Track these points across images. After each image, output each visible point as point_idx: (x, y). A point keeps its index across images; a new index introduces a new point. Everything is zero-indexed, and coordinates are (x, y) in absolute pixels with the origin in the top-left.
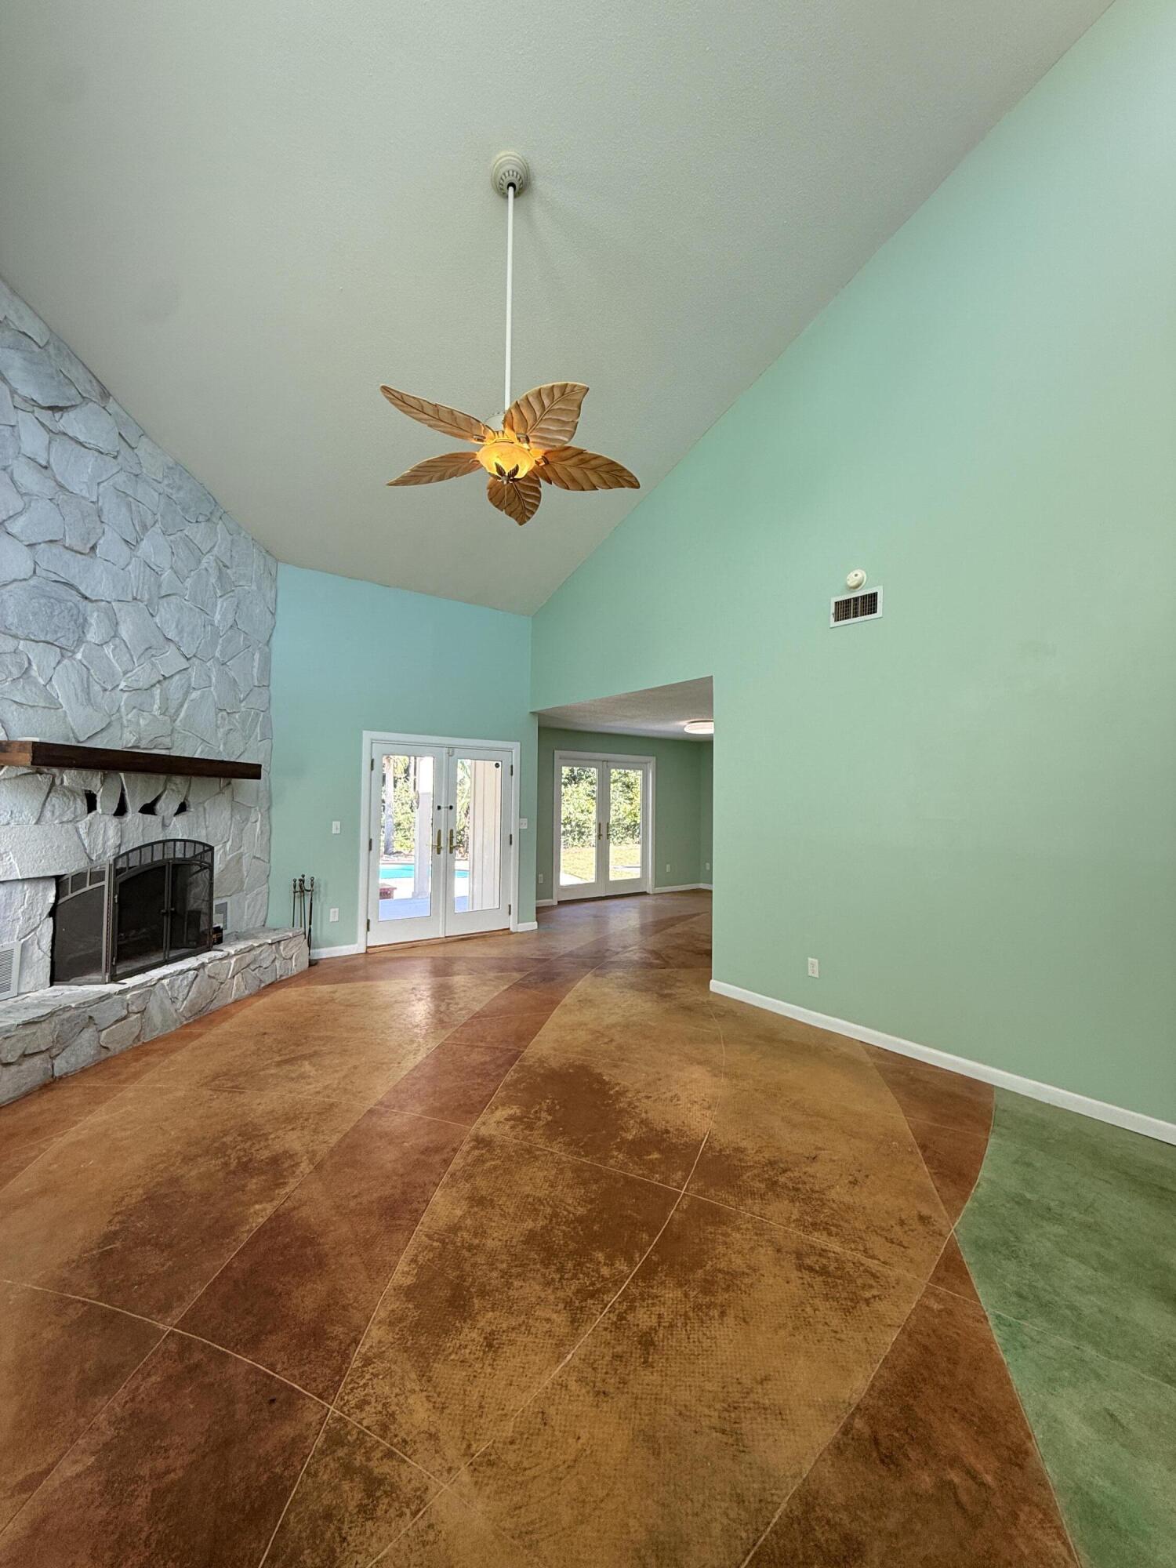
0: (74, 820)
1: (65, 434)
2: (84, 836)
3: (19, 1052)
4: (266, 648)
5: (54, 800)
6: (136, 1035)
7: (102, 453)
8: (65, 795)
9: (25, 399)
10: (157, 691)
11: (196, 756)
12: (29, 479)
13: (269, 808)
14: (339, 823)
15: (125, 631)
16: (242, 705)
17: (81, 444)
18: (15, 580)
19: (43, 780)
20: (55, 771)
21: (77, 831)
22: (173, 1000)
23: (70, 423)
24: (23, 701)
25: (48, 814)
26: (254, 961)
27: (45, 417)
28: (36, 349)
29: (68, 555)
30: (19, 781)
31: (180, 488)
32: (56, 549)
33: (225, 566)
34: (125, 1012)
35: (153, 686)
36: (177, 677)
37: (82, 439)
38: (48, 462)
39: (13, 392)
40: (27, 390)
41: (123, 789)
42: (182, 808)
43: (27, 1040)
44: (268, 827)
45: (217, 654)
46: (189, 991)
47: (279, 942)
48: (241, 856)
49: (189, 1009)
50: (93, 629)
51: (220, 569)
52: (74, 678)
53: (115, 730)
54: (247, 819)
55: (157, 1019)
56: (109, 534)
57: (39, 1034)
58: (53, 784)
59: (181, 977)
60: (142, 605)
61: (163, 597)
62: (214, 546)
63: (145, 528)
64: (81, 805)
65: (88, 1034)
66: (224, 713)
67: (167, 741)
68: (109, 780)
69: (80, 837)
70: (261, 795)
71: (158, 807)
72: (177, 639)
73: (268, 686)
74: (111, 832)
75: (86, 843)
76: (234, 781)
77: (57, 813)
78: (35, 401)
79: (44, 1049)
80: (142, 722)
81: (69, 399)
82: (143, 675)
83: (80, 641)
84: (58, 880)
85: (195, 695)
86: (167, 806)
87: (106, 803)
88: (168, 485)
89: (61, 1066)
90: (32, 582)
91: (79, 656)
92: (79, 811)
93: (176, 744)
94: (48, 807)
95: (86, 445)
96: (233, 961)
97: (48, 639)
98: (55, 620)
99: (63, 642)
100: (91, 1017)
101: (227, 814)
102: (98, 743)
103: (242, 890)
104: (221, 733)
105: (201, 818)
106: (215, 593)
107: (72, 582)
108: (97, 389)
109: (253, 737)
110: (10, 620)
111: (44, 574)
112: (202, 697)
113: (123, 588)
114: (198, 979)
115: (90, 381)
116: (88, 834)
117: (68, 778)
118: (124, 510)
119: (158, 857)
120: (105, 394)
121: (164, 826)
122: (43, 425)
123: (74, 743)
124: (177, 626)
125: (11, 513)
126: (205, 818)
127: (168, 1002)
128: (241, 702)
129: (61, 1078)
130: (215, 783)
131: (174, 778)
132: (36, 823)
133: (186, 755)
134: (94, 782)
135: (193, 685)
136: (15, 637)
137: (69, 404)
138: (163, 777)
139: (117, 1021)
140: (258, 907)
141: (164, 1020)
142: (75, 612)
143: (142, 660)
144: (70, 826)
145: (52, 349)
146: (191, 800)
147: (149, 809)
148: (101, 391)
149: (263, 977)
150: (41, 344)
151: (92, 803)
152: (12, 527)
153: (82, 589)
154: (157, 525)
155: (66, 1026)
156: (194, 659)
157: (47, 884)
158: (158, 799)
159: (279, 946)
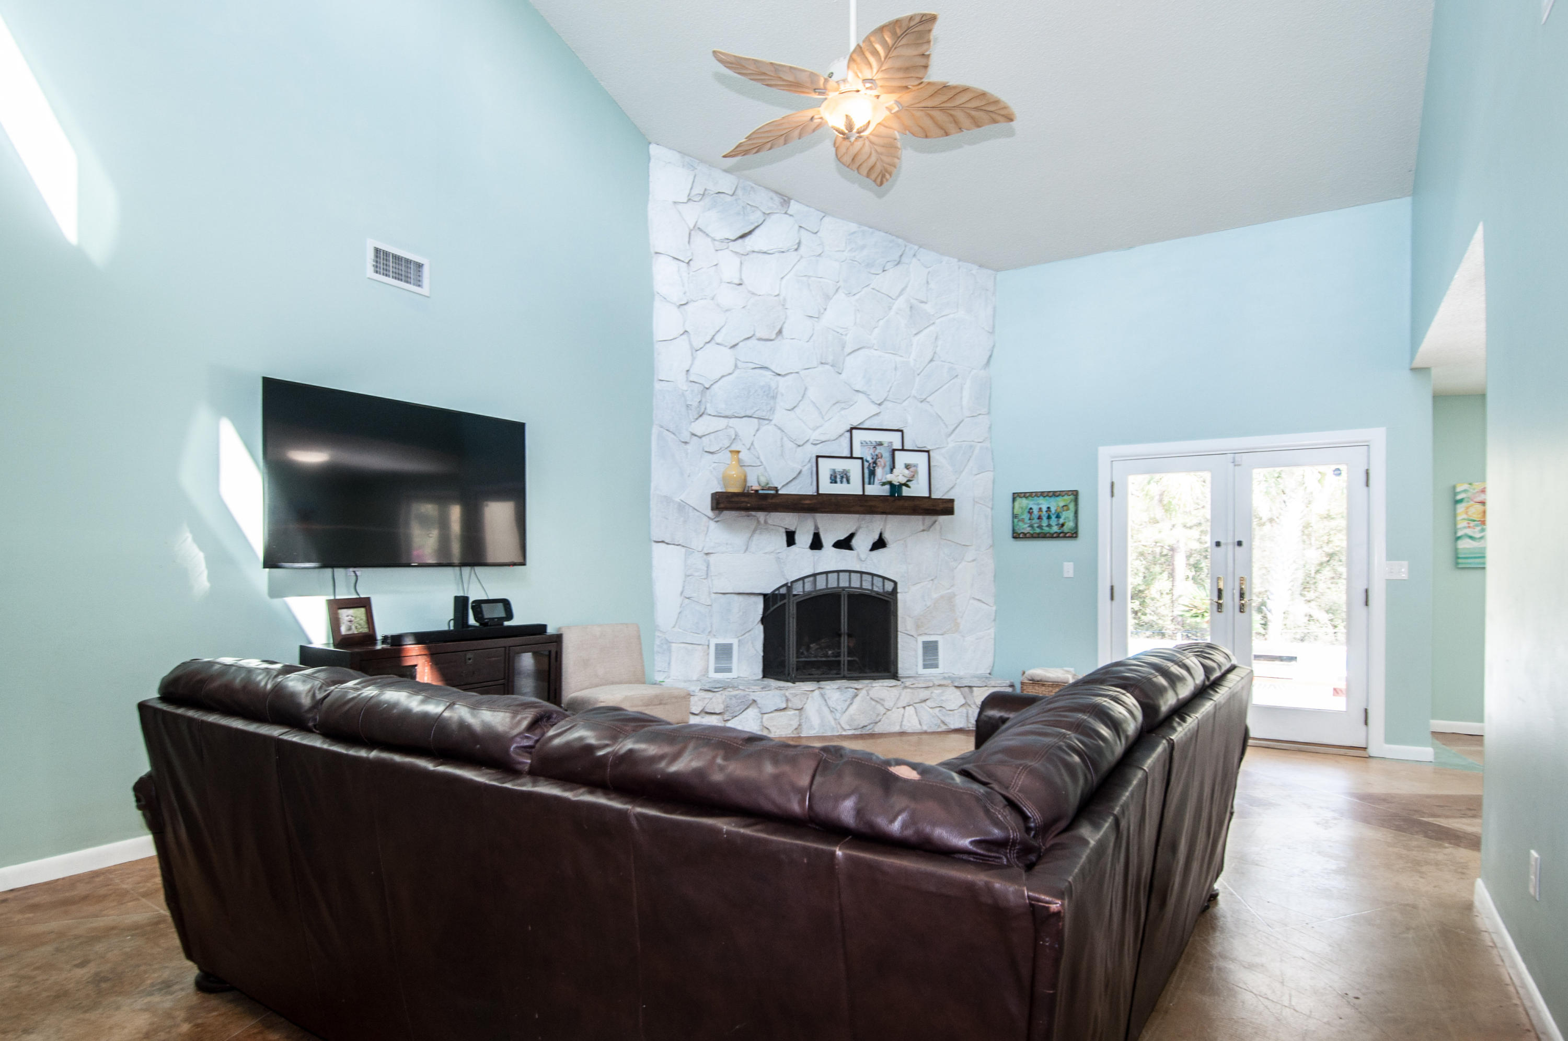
0: (775, 553)
1: (753, 252)
3: (700, 709)
4: (984, 374)
5: (759, 536)
6: (795, 727)
7: (783, 252)
8: (767, 532)
9: (722, 241)
10: (845, 439)
12: (726, 297)
13: (991, 547)
14: (1071, 565)
15: (811, 395)
16: (951, 437)
17: (765, 253)
18: (723, 377)
19: (750, 521)
20: (760, 514)
21: (777, 560)
22: (833, 711)
23: (754, 242)
25: (753, 547)
26: (933, 698)
27: (738, 246)
28: (729, 199)
29: (760, 345)
31: (863, 247)
32: (751, 343)
33: (922, 302)
34: (784, 706)
35: (842, 434)
37: (765, 250)
38: (741, 279)
39: (714, 240)
40: (720, 235)
41: (816, 528)
42: (880, 544)
43: (706, 701)
44: (990, 567)
45: (914, 393)
46: (849, 707)
47: (970, 687)
48: (953, 596)
49: (850, 722)
50: (783, 398)
51: (911, 307)
53: (806, 477)
54: (962, 559)
55: (815, 721)
56: (792, 317)
57: (714, 700)
58: (758, 523)
59: (840, 691)
60: (827, 367)
61: (851, 354)
62: (906, 287)
63: (828, 298)
64: (782, 541)
65: (752, 713)
68: (804, 520)
69: (779, 564)
71: (852, 543)
72: (864, 388)
74: (805, 562)
75: (785, 570)
77: (761, 546)
78: (728, 239)
79: (718, 712)
81: (752, 223)
82: (831, 427)
83: (773, 409)
84: (765, 596)
86: (863, 542)
87: (804, 538)
88: (850, 250)
90: (735, 374)
91: (773, 422)
92: (779, 546)
94: (754, 542)
95: (769, 252)
97: (748, 413)
98: (751, 398)
99: (759, 413)
101: (933, 551)
102: (793, 490)
103: (957, 631)
105: (902, 554)
106: (908, 333)
107: (765, 365)
108: (777, 199)
109: (969, 469)
110: (719, 405)
111: (744, 365)
113: (808, 357)
115: (772, 199)
116: (785, 562)
117: (770, 519)
118: (805, 290)
119: (833, 583)
120: (786, 201)
121: (860, 559)
122: (736, 253)
123: (771, 491)
124: (864, 376)
125: (718, 329)
126: (907, 554)
127: (826, 710)
128: (948, 435)
130: (919, 520)
131: (866, 517)
132: (744, 553)
134: (792, 521)
136: (725, 417)
137: (752, 227)
138: (855, 517)
139: (777, 711)
140: (980, 651)
141: (823, 725)
142: (767, 387)
143: (830, 414)
144: (772, 556)
145: (739, 192)
146: (887, 536)
147: (844, 544)
148: (782, 200)
149: (947, 720)
150: (731, 193)
151: (791, 539)
152: (719, 339)
153: (773, 368)
154: (840, 291)
155: (734, 701)
156: (886, 403)
157: (754, 599)
158: (852, 536)
159: (972, 692)
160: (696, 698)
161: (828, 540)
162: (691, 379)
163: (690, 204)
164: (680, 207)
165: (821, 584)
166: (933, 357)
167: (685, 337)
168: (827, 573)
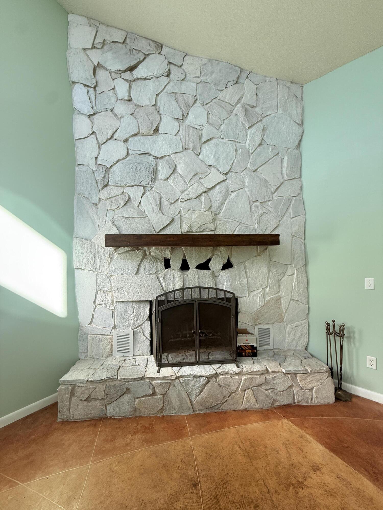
0: (157, 273)
1: (138, 79)
2: (162, 281)
3: (87, 396)
4: (296, 152)
5: (146, 263)
6: (160, 408)
7: (158, 78)
8: (151, 260)
9: (116, 72)
10: (203, 198)
11: (236, 233)
12: (121, 109)
13: (306, 265)
14: (372, 280)
15: (179, 170)
16: (275, 195)
17: (145, 79)
18: (119, 160)
19: (139, 253)
20: (146, 248)
21: (158, 278)
22: (188, 395)
23: (139, 72)
24: (127, 216)
25: (142, 270)
26: (266, 382)
27: (127, 75)
28: (120, 45)
29: (142, 138)
30: (127, 254)
31: (212, 73)
32: (136, 138)
33: (253, 107)
34: (151, 392)
35: (201, 195)
36: (218, 187)
37: (145, 76)
38: (130, 97)
39: (111, 72)
40: (114, 67)
41: (184, 256)
42: (228, 265)
43: (91, 390)
44: (305, 279)
45: (249, 166)
46: (201, 391)
47: (296, 374)
48: (279, 298)
49: (202, 403)
50: (161, 172)
51: (246, 110)
52: (151, 200)
53: (177, 224)
54: (284, 274)
55: (175, 402)
56: (165, 119)
57: (97, 389)
58: (145, 254)
59: (195, 379)
60: (190, 151)
61: (205, 142)
62: (241, 97)
63: (189, 107)
64: (161, 265)
65: (127, 397)
66: (258, 203)
67: (211, 226)
68: (176, 251)
69: (159, 281)
70: (296, 256)
71: (210, 266)
72: (215, 164)
73: (301, 177)
74: (177, 279)
75: (163, 285)
76: (271, 248)
77: (147, 269)
78: (119, 70)
79: (100, 397)
80: (193, 217)
81: (136, 60)
82: (194, 190)
83: (153, 180)
84: (150, 302)
85: (233, 195)
86: (216, 264)
87: (176, 264)
88: (203, 76)
89: (111, 410)
90: (127, 159)
91: (154, 189)
92: (159, 269)
93: (218, 227)
94: (142, 266)
95: (148, 78)
96: (243, 379)
97: (136, 183)
98: (138, 174)
99: (144, 183)
100: (128, 389)
101: (264, 269)
102: (168, 232)
103: (282, 321)
104: (255, 216)
105: (243, 272)
106: (245, 127)
107: (147, 152)
109: (287, 214)
110: (117, 179)
111: (134, 152)
112: (237, 196)
113: (176, 145)
114: (209, 385)
115: (149, 44)
116: (164, 280)
117: (153, 250)
118: (174, 102)
120: (160, 46)
121: (214, 276)
122: (126, 80)
123: (154, 233)
124: (215, 156)
125: (115, 130)
126: (246, 272)
127: (184, 394)
128: (273, 193)
129: (110, 417)
130: (253, 249)
131: (218, 248)
132: (137, 273)
133: (227, 233)
134: (167, 253)
135: (230, 189)
136: (121, 186)
137: (136, 62)
138: (210, 248)
139: (145, 396)
140: (298, 335)
141: (181, 406)
142: (148, 166)
143: (192, 182)
144: (154, 276)
145: (128, 41)
146: (233, 260)
147: (204, 266)
148: (157, 45)
149: (278, 398)
150: (122, 41)
151: (167, 264)
152: (115, 136)
153: (153, 153)
154: (198, 102)
155: (113, 390)
156: (230, 174)
157: (145, 304)
158: (209, 260)
159: (296, 377)
160: (83, 389)
161: (192, 264)
162: (98, 163)
163: (94, 50)
164: (88, 52)
165: (187, 296)
166: (261, 142)
167: (93, 136)
168: (192, 288)
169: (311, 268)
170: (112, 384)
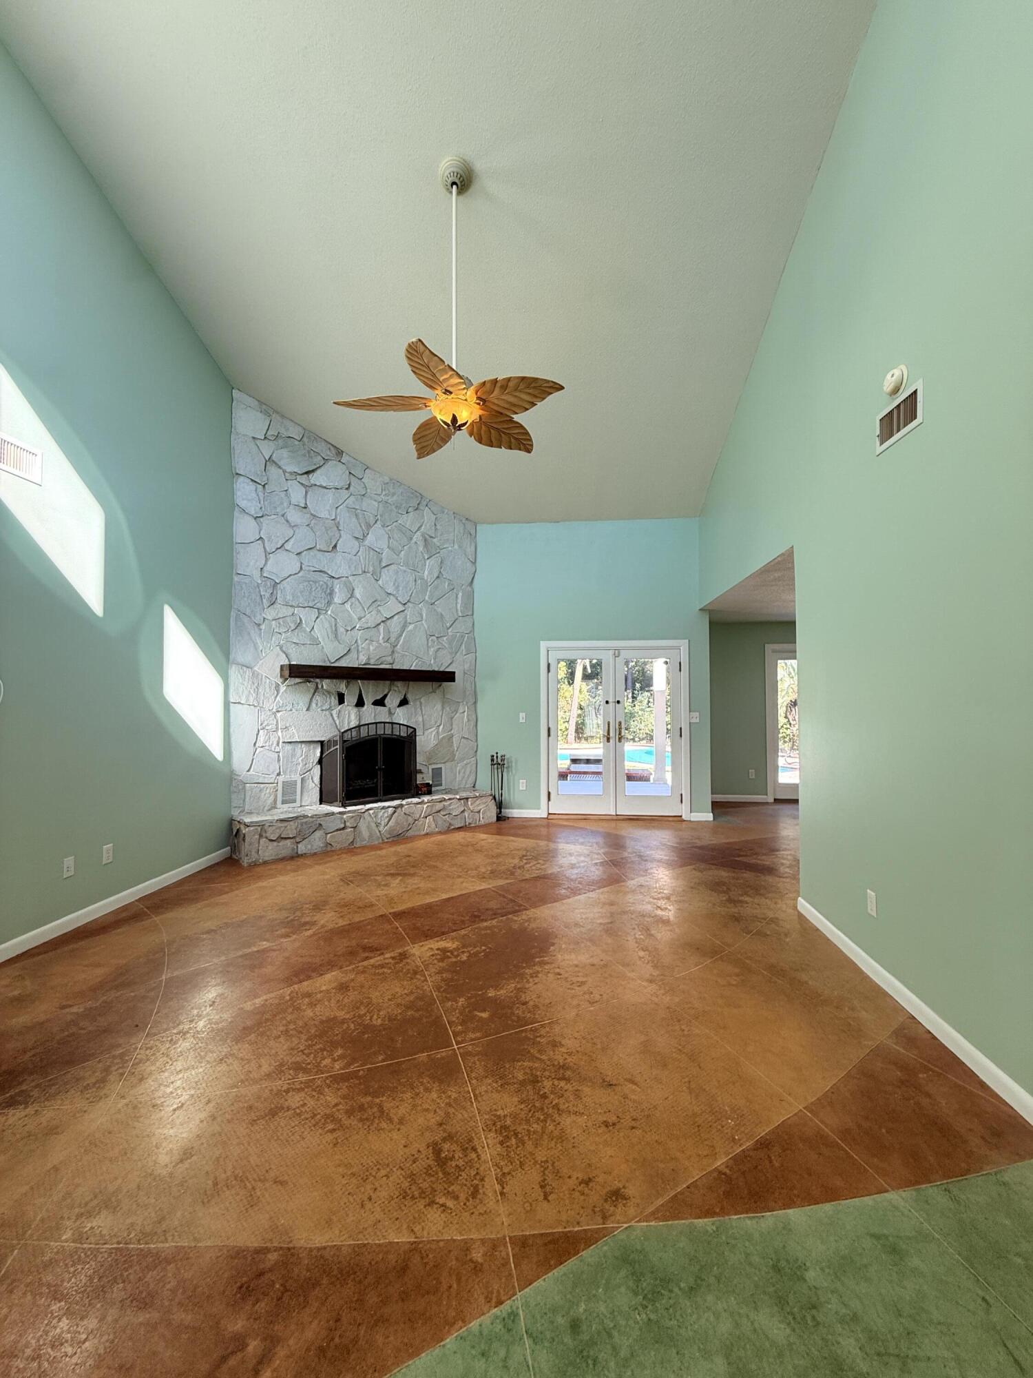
0: (330, 709)
1: (315, 485)
2: (336, 718)
3: (277, 835)
4: (469, 588)
5: (317, 697)
6: (351, 840)
7: (337, 489)
8: (324, 694)
9: (291, 473)
10: (381, 627)
11: (412, 668)
12: (295, 516)
13: (475, 703)
14: (524, 714)
15: (357, 593)
16: (450, 630)
17: (325, 487)
18: (290, 575)
19: (311, 686)
20: (318, 680)
21: (332, 715)
22: (378, 825)
23: (317, 478)
24: (298, 641)
25: (314, 705)
26: (444, 808)
27: (303, 479)
28: (297, 443)
29: (319, 555)
30: (297, 686)
31: (394, 494)
32: (312, 553)
33: (431, 537)
34: (342, 826)
35: (379, 624)
36: (396, 617)
37: (324, 485)
38: (306, 504)
39: (284, 472)
40: (289, 469)
41: (360, 691)
42: (404, 702)
43: (282, 829)
44: (474, 716)
45: (427, 598)
46: (389, 821)
47: (467, 799)
48: (452, 736)
49: (390, 832)
50: (338, 595)
51: (426, 540)
52: (327, 625)
53: (353, 655)
54: (456, 711)
55: (365, 834)
56: (344, 536)
57: (289, 827)
58: (317, 687)
59: (383, 811)
60: (369, 575)
61: (385, 567)
62: (421, 526)
63: (369, 526)
64: (335, 700)
65: (318, 834)
66: (434, 638)
67: (389, 659)
68: (351, 685)
69: (333, 719)
70: (468, 693)
71: (386, 701)
72: (395, 593)
73: (473, 615)
74: (353, 717)
75: (337, 722)
76: (445, 684)
77: (319, 705)
78: (296, 473)
79: (291, 836)
80: (371, 648)
81: (315, 464)
82: (371, 618)
83: (329, 603)
84: (322, 743)
85: (411, 627)
86: (392, 701)
87: (351, 699)
88: (385, 495)
89: (302, 848)
90: (300, 575)
91: (329, 612)
92: (333, 704)
93: (396, 660)
94: (314, 701)
95: (327, 487)
96: (425, 806)
97: (310, 604)
98: (313, 594)
99: (318, 605)
100: (320, 825)
101: (439, 706)
102: (343, 663)
103: (453, 760)
104: (432, 651)
105: (419, 709)
106: (424, 557)
107: (324, 569)
108: (334, 451)
109: (460, 651)
110: (288, 597)
111: (307, 568)
112: (416, 627)
113: (355, 567)
114: (396, 814)
115: (330, 449)
116: (338, 717)
117: (326, 684)
118: (354, 519)
119: (372, 733)
120: (340, 453)
121: (390, 713)
122: (302, 484)
123: (328, 664)
124: (394, 584)
125: (286, 539)
126: (421, 709)
127: (373, 825)
128: (448, 629)
129: (302, 855)
130: (428, 686)
131: (396, 683)
132: (308, 710)
133: (405, 668)
134: (342, 687)
135: (409, 621)
136: (291, 606)
137: (315, 467)
138: (388, 683)
139: (337, 830)
140: (468, 773)
141: (371, 836)
142: (325, 586)
143: (371, 609)
144: (327, 713)
145: (305, 439)
146: (409, 697)
147: (380, 703)
148: (336, 451)
149: (452, 822)
150: (299, 439)
151: (341, 699)
152: (288, 546)
153: (329, 572)
154: (378, 522)
155: (305, 826)
156: (409, 604)
157: (315, 745)
158: (385, 696)
159: (468, 802)
160: (274, 828)
161: (368, 700)
162: (265, 575)
163: (266, 441)
164: (258, 442)
165: (364, 732)
166: (439, 575)
167: (259, 542)
168: (368, 724)
169: (479, 705)
170: (305, 820)
